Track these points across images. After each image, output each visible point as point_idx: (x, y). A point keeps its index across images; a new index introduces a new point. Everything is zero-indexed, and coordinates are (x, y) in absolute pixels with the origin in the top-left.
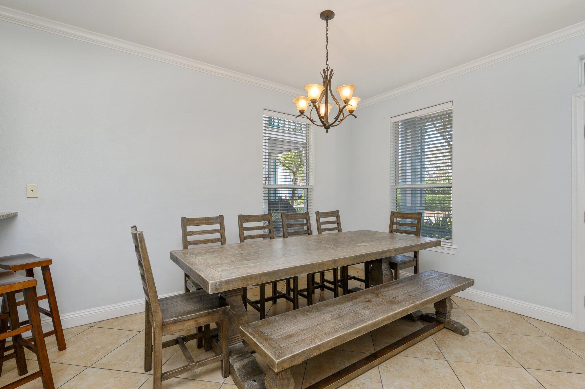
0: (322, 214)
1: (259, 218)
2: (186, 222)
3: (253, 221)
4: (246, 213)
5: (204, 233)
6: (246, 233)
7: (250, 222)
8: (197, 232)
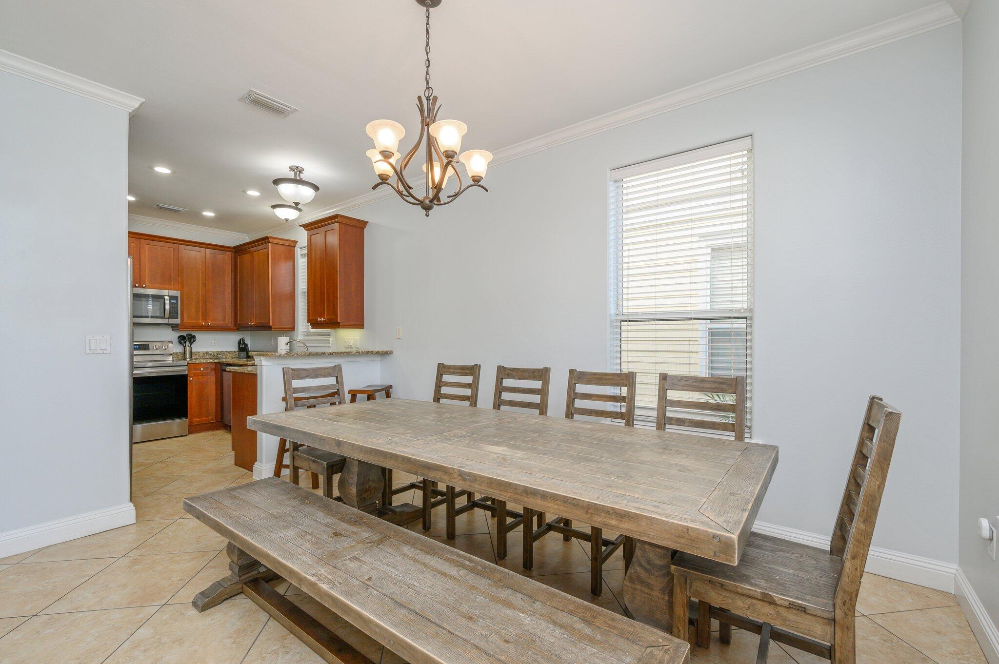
0: (681, 380)
1: (529, 373)
2: (442, 369)
3: (519, 378)
4: (510, 364)
5: (457, 385)
6: (505, 396)
7: (514, 378)
8: (451, 383)
